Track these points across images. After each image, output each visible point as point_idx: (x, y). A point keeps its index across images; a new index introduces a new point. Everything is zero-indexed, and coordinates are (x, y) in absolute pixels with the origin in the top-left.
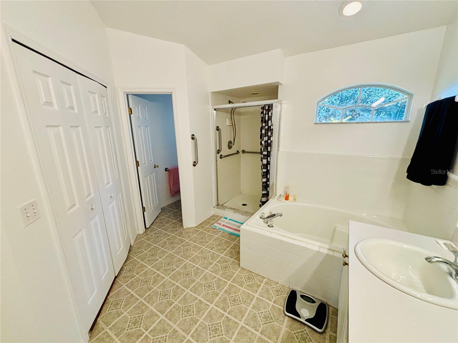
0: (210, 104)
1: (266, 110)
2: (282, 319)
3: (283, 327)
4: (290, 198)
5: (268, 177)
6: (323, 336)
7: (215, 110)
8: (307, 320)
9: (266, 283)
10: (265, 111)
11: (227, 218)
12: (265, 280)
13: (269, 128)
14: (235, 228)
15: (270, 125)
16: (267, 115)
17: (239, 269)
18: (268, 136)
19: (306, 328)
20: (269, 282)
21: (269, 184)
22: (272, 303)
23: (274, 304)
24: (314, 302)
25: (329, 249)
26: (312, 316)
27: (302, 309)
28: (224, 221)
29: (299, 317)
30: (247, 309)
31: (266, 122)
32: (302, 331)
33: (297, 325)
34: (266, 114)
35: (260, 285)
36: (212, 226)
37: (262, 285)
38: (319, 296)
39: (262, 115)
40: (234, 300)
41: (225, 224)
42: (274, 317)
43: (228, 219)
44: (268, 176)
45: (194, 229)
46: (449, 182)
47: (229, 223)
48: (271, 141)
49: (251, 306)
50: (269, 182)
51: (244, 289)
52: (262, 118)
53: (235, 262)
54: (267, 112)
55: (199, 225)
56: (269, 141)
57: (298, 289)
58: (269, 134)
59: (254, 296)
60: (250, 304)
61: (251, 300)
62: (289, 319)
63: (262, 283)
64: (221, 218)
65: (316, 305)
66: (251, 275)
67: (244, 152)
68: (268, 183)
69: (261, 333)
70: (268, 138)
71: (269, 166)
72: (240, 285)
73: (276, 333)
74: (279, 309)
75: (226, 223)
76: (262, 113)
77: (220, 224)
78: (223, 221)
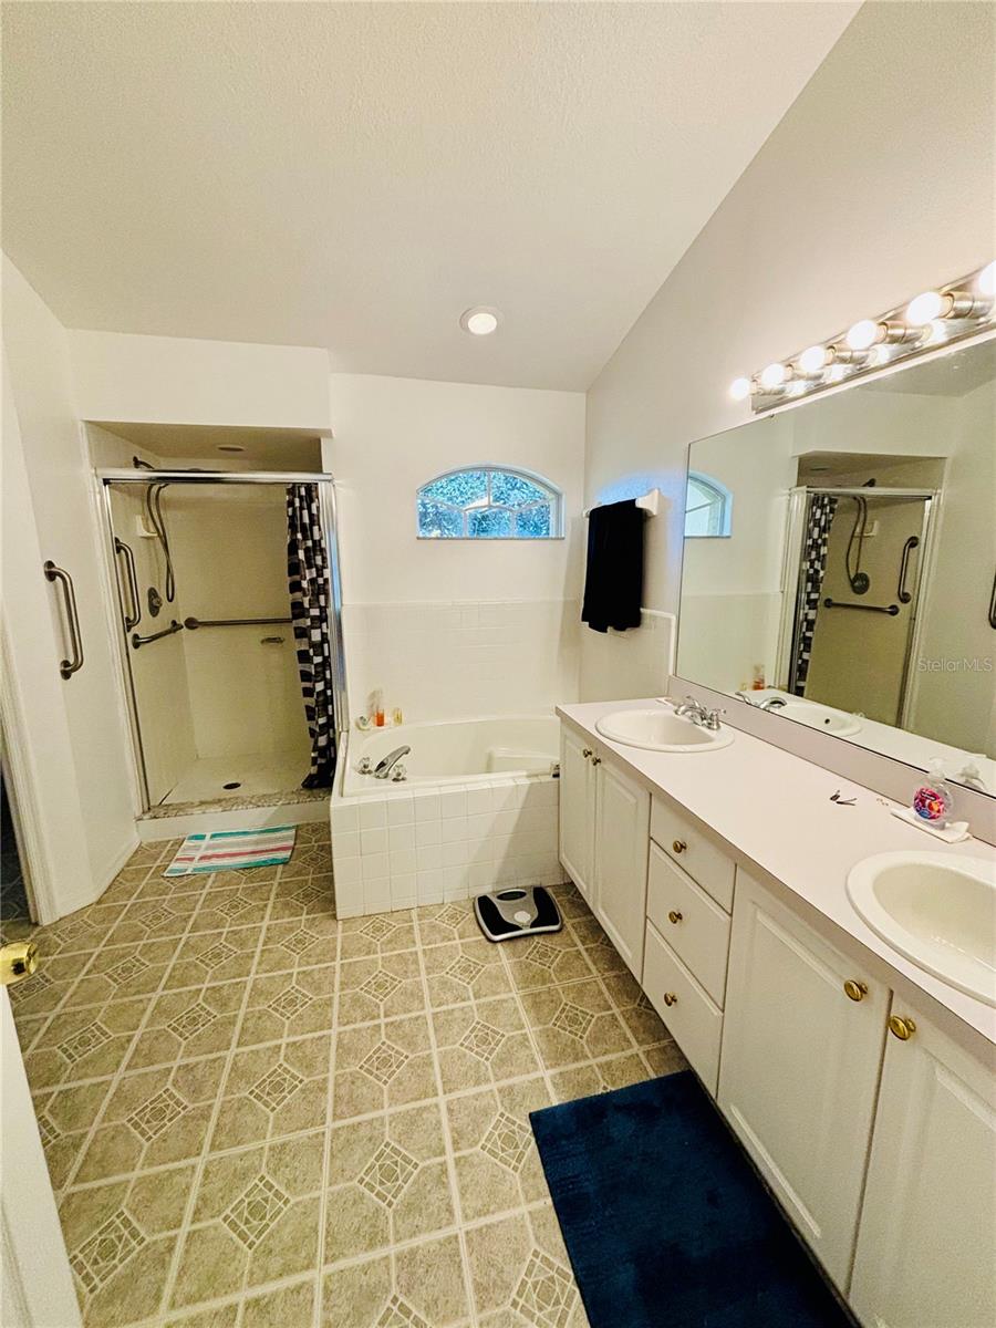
0: (86, 462)
1: (301, 497)
2: (493, 953)
3: (503, 962)
4: (386, 720)
5: (328, 676)
6: (564, 932)
7: (106, 482)
8: (533, 925)
9: (420, 917)
10: (297, 501)
11: (203, 837)
12: (414, 914)
13: (317, 544)
14: (250, 849)
15: (317, 537)
16: (305, 512)
17: (340, 927)
18: (316, 566)
19: (536, 938)
20: (424, 912)
21: (332, 695)
22: (458, 941)
23: (462, 941)
24: (522, 895)
25: (528, 776)
26: (536, 916)
27: (516, 915)
28: (200, 846)
29: (518, 928)
30: (418, 984)
31: (307, 531)
32: (535, 947)
33: (521, 944)
34: (301, 508)
35: (411, 927)
36: (165, 875)
37: (416, 924)
38: (525, 882)
39: (290, 510)
40: (379, 986)
41: (210, 852)
42: (478, 958)
43: (208, 837)
44: (328, 672)
45: (95, 911)
46: (646, 621)
47: (219, 846)
48: (326, 581)
49: (423, 972)
50: (331, 688)
51: (384, 955)
52: (292, 518)
53: (314, 919)
54: (305, 505)
55: (105, 893)
56: (321, 581)
57: (486, 890)
58: (319, 560)
59: (416, 953)
60: (418, 970)
61: (416, 962)
62: (505, 944)
63: (412, 921)
64: (180, 843)
65: (530, 897)
66: (377, 923)
67: (192, 624)
68: (329, 692)
69: (476, 998)
70: (317, 570)
71: (326, 645)
72: (368, 953)
73: (499, 978)
74: (476, 941)
75: (207, 849)
76: (291, 503)
77: (191, 859)
78: (197, 848)
